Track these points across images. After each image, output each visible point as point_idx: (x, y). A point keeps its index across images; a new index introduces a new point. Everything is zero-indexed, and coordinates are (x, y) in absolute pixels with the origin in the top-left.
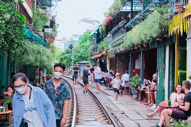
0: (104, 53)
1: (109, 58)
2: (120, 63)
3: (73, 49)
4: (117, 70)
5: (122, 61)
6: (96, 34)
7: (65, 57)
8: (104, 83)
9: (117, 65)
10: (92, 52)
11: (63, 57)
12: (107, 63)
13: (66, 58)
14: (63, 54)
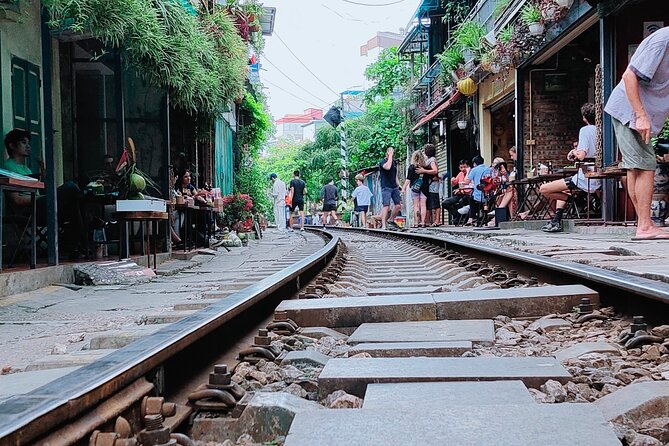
0: (464, 83)
1: (487, 108)
2: (542, 107)
3: (342, 124)
4: (528, 142)
5: (549, 97)
6: (424, 28)
7: (316, 161)
8: (472, 213)
9: (529, 116)
10: (413, 106)
11: (308, 162)
12: (478, 132)
13: (318, 164)
14: (307, 150)
